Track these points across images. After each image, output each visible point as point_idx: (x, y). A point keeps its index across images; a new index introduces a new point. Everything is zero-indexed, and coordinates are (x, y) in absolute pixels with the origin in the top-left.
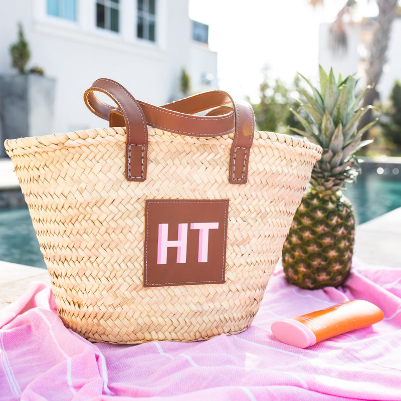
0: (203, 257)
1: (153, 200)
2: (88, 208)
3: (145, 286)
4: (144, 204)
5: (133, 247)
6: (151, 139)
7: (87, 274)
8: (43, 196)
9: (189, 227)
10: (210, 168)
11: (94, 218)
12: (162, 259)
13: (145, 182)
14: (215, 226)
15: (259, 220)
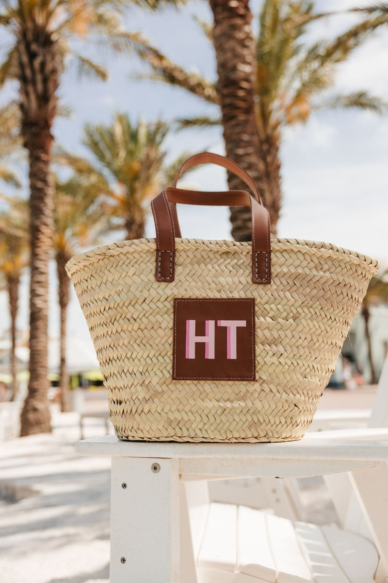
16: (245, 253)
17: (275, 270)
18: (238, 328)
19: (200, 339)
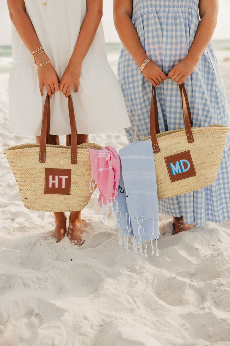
0: (63, 186)
1: (48, 168)
2: (29, 170)
3: (45, 193)
4: (45, 169)
5: (42, 182)
6: (47, 150)
7: (29, 189)
8: (16, 167)
9: (58, 177)
10: (65, 159)
11: (30, 173)
12: (50, 186)
13: (45, 163)
14: (67, 177)
15: (82, 176)
16: (69, 153)
17: (78, 159)
18: (65, 178)
19: (54, 182)
